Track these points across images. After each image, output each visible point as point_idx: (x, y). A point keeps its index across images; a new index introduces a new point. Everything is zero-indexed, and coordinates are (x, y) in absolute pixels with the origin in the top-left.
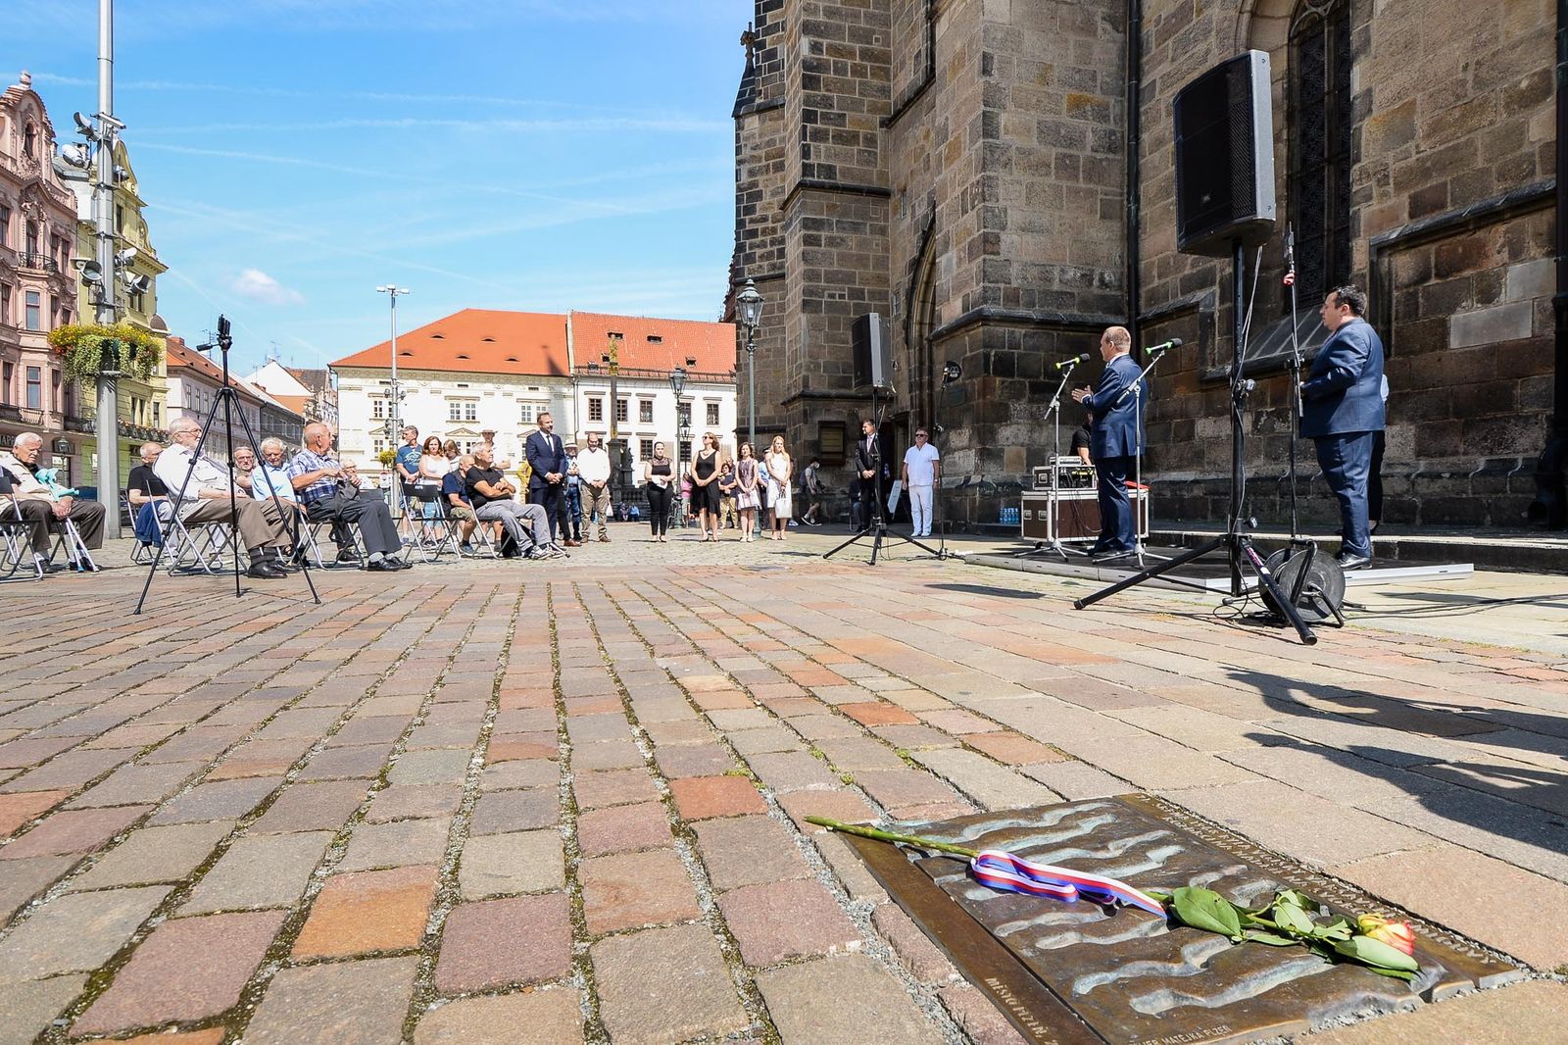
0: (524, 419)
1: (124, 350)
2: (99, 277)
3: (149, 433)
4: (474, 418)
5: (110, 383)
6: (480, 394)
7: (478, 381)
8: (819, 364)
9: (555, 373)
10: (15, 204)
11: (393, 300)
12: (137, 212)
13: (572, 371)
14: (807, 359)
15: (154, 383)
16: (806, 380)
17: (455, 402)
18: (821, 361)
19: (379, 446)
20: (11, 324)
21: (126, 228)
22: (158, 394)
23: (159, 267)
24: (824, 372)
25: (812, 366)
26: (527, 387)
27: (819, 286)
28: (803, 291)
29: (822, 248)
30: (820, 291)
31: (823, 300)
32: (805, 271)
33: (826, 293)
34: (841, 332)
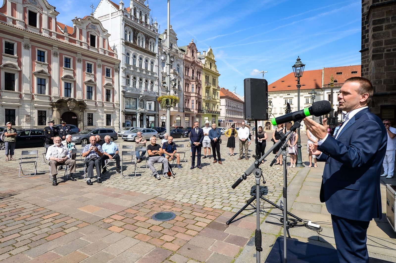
0: (307, 102)
3: (215, 112)
4: (291, 103)
6: (294, 96)
7: (293, 93)
8: (381, 82)
9: (318, 88)
10: (190, 67)
12: (215, 63)
13: (323, 87)
14: (375, 80)
17: (286, 99)
18: (383, 80)
20: (189, 92)
21: (212, 67)
22: (218, 103)
23: (219, 75)
24: (384, 84)
25: (377, 82)
26: (308, 93)
27: (381, 47)
28: (373, 51)
29: (384, 31)
30: (382, 49)
31: (384, 53)
32: (374, 42)
33: (385, 50)
34: (394, 65)
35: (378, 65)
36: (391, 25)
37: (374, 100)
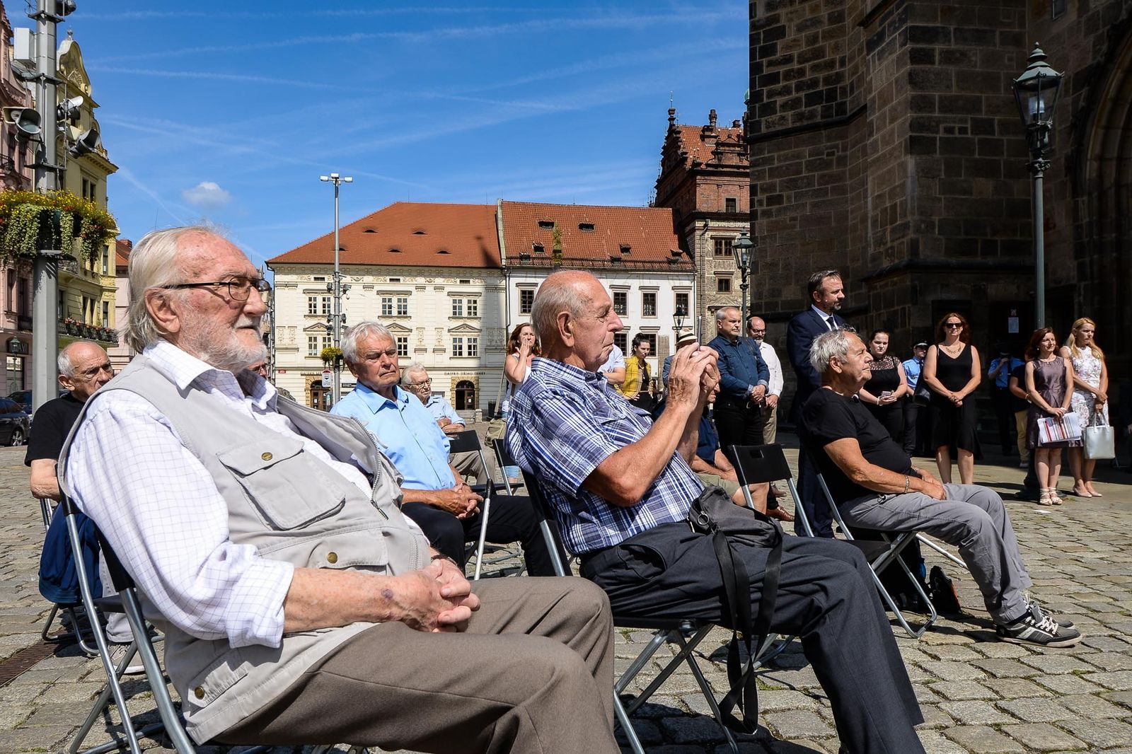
0: (455, 313)
1: (66, 223)
2: (38, 130)
3: (98, 332)
4: (405, 313)
5: (49, 266)
6: (412, 288)
7: (410, 275)
8: (933, 224)
9: (490, 264)
11: (337, 189)
12: (90, 113)
13: (503, 263)
14: (917, 217)
15: (104, 282)
16: (914, 245)
17: (387, 297)
18: (936, 219)
19: (313, 343)
22: (107, 293)
23: (110, 168)
24: (939, 234)
25: (923, 226)
26: (458, 280)
27: (931, 117)
28: (911, 125)
29: (936, 66)
30: (934, 124)
31: (938, 136)
32: (913, 98)
33: (941, 127)
34: (963, 178)
35: (925, 172)
36: (952, 52)
37: (917, 282)
